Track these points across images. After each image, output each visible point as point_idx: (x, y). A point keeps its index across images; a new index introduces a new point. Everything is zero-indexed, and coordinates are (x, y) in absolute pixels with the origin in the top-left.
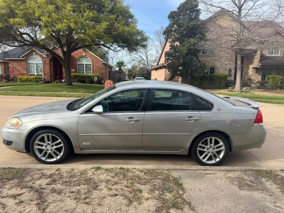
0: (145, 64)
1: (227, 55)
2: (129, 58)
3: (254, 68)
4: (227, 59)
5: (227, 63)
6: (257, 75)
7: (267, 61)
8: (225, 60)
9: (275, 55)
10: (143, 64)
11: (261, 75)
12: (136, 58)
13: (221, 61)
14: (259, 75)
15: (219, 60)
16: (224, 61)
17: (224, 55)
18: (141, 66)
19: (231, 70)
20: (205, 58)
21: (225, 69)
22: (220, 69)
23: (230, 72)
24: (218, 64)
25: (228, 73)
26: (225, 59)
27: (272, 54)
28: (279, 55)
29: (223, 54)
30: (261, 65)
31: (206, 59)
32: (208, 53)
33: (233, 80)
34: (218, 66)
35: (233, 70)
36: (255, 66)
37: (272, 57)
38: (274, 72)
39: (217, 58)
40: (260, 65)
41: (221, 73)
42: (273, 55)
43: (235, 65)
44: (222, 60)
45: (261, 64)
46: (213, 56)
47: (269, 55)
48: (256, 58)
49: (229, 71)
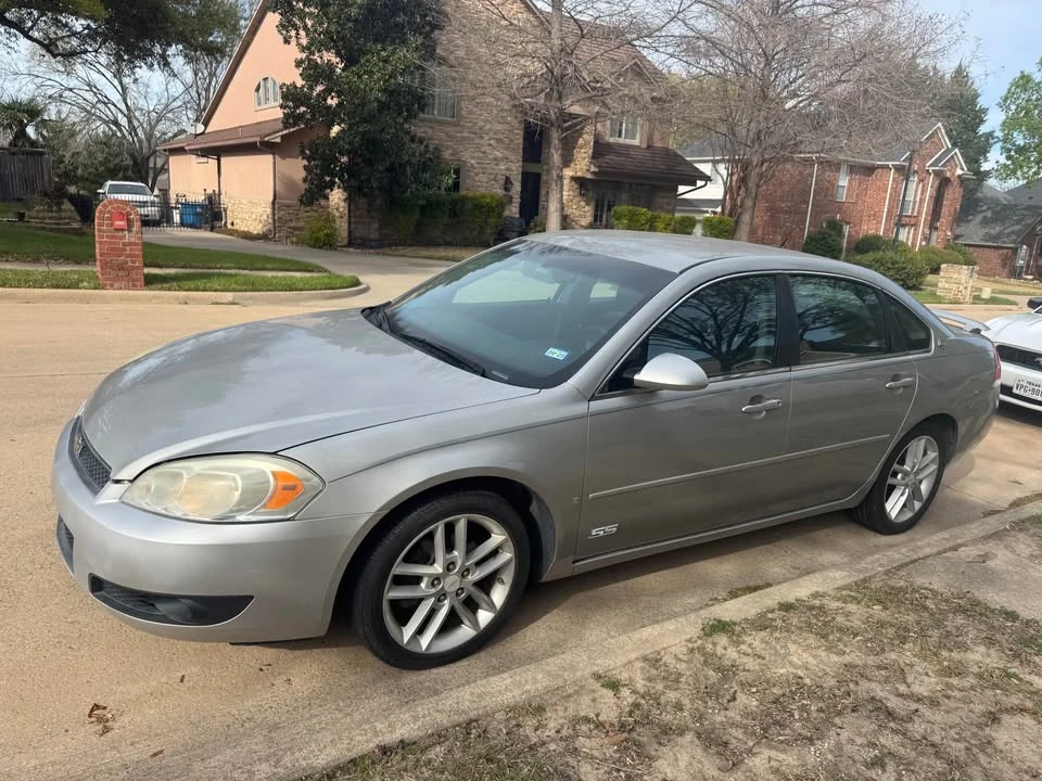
0: (116, 123)
1: (499, 127)
2: (32, 87)
3: (574, 179)
4: (498, 140)
5: (499, 154)
6: (583, 204)
7: (610, 158)
8: (492, 142)
9: (629, 141)
10: (105, 122)
11: (594, 203)
12: (71, 90)
13: (478, 148)
14: (588, 204)
15: (473, 140)
16: (490, 145)
17: (488, 126)
18: (100, 130)
19: (511, 183)
20: (427, 129)
21: (492, 177)
22: (477, 175)
23: (507, 189)
24: (472, 158)
25: (500, 192)
26: (490, 139)
27: (620, 136)
28: (636, 142)
29: (486, 121)
30: (597, 170)
31: (430, 132)
32: (436, 112)
33: (518, 216)
34: (472, 165)
35: (516, 180)
36: (579, 174)
37: (620, 145)
38: (624, 196)
39: (466, 135)
40: (593, 169)
41: (482, 190)
42: (621, 141)
43: (521, 163)
44: (481, 142)
45: (599, 166)
46: (455, 125)
47: (612, 140)
48: (581, 147)
49: (506, 183)
